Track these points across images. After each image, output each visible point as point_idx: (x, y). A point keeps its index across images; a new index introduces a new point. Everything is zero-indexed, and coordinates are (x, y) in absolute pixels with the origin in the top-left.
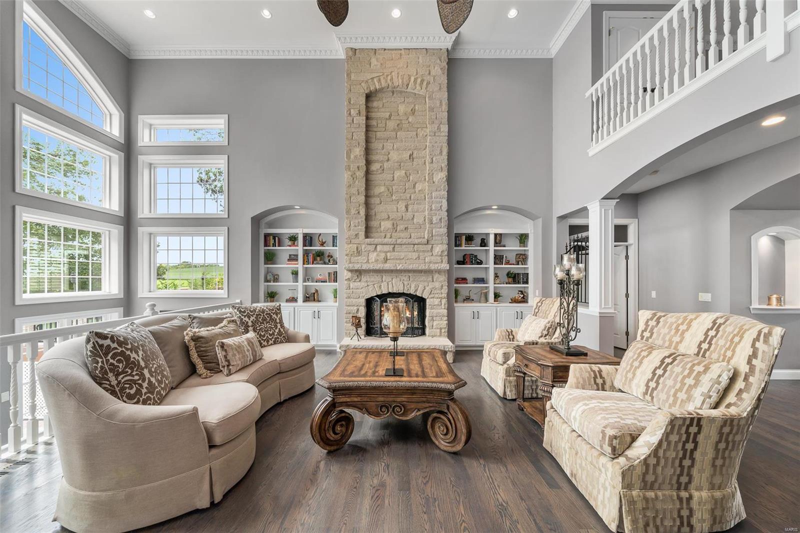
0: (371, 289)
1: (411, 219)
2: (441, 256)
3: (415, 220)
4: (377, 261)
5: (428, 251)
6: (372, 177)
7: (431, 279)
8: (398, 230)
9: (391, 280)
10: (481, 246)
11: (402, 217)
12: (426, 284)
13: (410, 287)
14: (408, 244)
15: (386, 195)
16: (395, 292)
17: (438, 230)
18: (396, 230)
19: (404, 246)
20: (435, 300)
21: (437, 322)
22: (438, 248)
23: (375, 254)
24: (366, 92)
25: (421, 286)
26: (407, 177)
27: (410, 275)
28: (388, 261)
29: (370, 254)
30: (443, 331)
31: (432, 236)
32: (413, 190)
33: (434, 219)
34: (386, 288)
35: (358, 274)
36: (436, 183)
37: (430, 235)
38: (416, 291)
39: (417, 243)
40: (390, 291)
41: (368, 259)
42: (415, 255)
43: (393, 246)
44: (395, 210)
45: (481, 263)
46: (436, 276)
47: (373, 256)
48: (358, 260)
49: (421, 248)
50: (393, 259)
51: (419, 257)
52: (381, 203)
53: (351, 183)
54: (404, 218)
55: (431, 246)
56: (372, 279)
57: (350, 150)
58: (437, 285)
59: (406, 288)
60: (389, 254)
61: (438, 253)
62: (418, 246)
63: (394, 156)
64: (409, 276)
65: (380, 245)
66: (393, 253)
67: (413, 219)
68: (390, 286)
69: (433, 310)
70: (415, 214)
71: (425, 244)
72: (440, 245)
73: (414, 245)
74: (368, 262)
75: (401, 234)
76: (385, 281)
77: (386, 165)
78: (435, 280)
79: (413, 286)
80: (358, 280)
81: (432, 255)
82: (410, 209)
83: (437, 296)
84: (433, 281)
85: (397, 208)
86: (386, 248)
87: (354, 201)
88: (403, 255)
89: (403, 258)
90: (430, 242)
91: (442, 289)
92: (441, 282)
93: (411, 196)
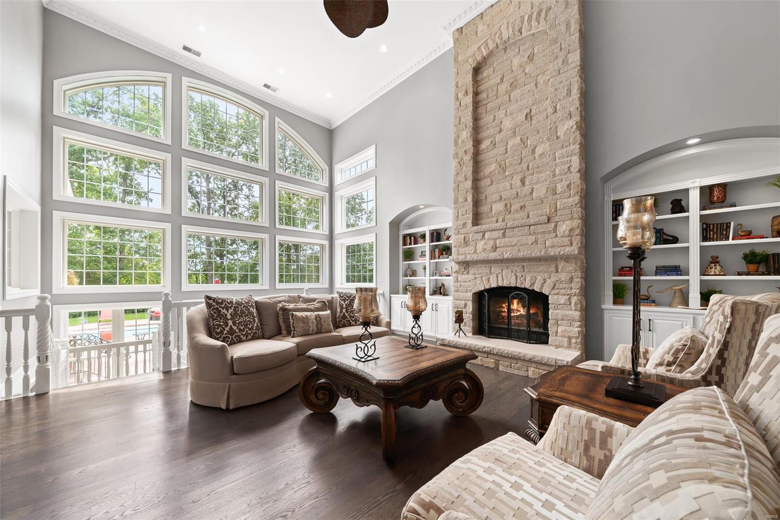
0: (479, 282)
1: (528, 194)
2: (569, 236)
3: (534, 194)
4: (484, 250)
5: (550, 232)
6: (481, 157)
7: (553, 269)
8: (512, 210)
9: (501, 271)
11: (517, 194)
12: (546, 276)
13: (525, 280)
14: (522, 226)
15: (497, 172)
16: (506, 285)
17: (565, 200)
18: (510, 212)
19: (517, 230)
20: (560, 297)
21: (564, 328)
22: (564, 226)
23: (483, 242)
24: (473, 67)
25: (539, 278)
26: (524, 143)
27: (525, 264)
28: (497, 249)
29: (478, 243)
30: (574, 341)
31: (556, 211)
32: (532, 157)
33: (559, 187)
34: (495, 281)
35: (465, 265)
36: (562, 137)
37: (553, 210)
38: (533, 284)
39: (533, 223)
40: (500, 284)
41: (476, 249)
42: (532, 239)
43: (502, 231)
44: (509, 187)
46: (561, 264)
47: (480, 245)
48: (465, 251)
49: (540, 228)
50: (503, 247)
51: (536, 242)
52: (492, 184)
53: (458, 170)
54: (519, 195)
55: (553, 224)
56: (480, 271)
57: (458, 136)
58: (563, 276)
59: (519, 281)
60: (498, 241)
61: (564, 232)
62: (536, 226)
63: (507, 124)
64: (524, 267)
65: (488, 232)
66: (503, 240)
67: (531, 193)
68: (500, 278)
69: (557, 311)
70: (535, 187)
71: (546, 223)
72: (569, 221)
73: (530, 226)
74: (475, 252)
75: (516, 214)
76: (494, 273)
77: (498, 138)
78: (560, 270)
79: (528, 279)
80: (465, 273)
81: (556, 236)
82: (527, 182)
83: (563, 291)
84: (557, 272)
85: (511, 185)
86: (496, 234)
87: (461, 189)
88: (515, 240)
89: (516, 244)
90: (553, 220)
91: (572, 282)
92: (570, 272)
93: (528, 166)
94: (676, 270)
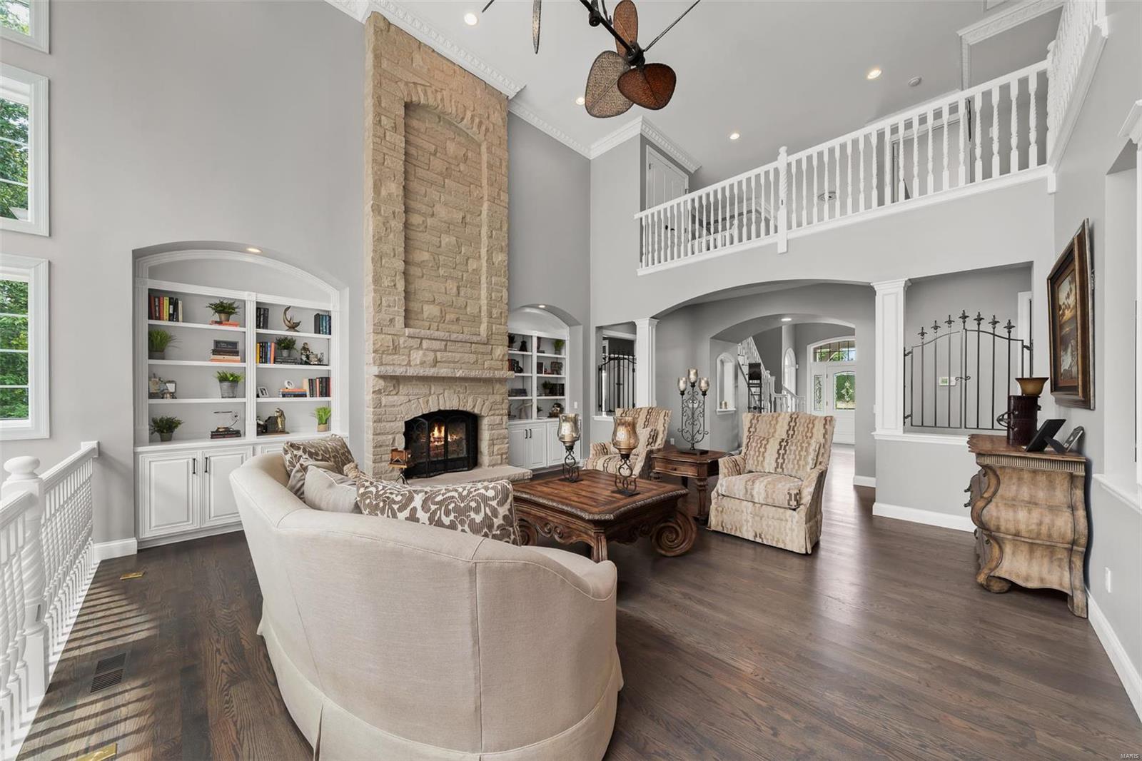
0: (414, 405)
1: (463, 306)
2: (501, 360)
3: (468, 309)
4: (422, 363)
5: (487, 354)
6: (412, 234)
7: (491, 391)
8: (447, 320)
9: (442, 392)
10: (520, 350)
11: (453, 302)
12: (485, 397)
13: (467, 402)
14: (465, 342)
15: (430, 265)
16: (448, 409)
17: (498, 326)
18: (445, 320)
19: (460, 344)
20: (496, 417)
21: (499, 447)
22: (499, 350)
23: (421, 352)
24: (406, 100)
25: (480, 400)
26: (459, 247)
27: (467, 384)
28: (438, 364)
29: (412, 352)
30: (504, 456)
31: (492, 334)
32: (466, 268)
33: (494, 311)
34: (436, 404)
35: (394, 382)
36: (496, 264)
37: (490, 333)
38: (475, 407)
39: (476, 341)
40: (442, 408)
41: (409, 360)
42: (473, 358)
43: (444, 343)
44: (444, 291)
45: (521, 371)
46: (497, 386)
47: (417, 356)
48: (393, 360)
49: (480, 348)
50: (445, 362)
51: (477, 361)
52: (423, 277)
53: (383, 235)
54: (454, 304)
55: (490, 347)
56: (416, 391)
57: (380, 180)
59: (461, 403)
60: (439, 354)
61: (499, 356)
62: (477, 345)
63: (441, 211)
64: (466, 387)
65: (427, 341)
66: (446, 354)
67: (466, 307)
68: (441, 402)
69: (493, 432)
70: (468, 301)
71: (484, 344)
72: (500, 347)
73: (470, 343)
74: (409, 364)
75: (450, 326)
76: (434, 393)
77: (430, 221)
78: (495, 392)
79: (470, 401)
80: (394, 392)
81: (492, 359)
82: (462, 293)
83: (497, 412)
84: (494, 394)
85: (446, 288)
86: (437, 345)
87: (387, 265)
88: (458, 356)
89: (458, 362)
90: (489, 341)
91: (503, 403)
92: (502, 394)
93: (462, 275)
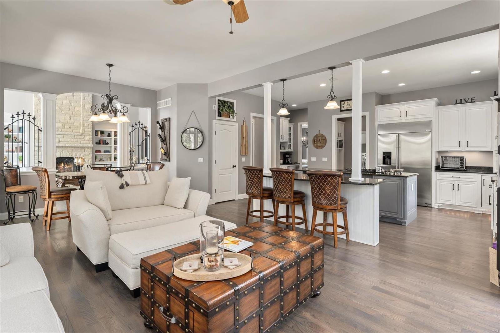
1: (72, 123)
2: (89, 141)
5: (82, 138)
7: (83, 151)
8: (65, 128)
9: (62, 151)
10: (108, 136)
11: (68, 122)
12: (81, 153)
13: (73, 154)
14: (72, 135)
16: (64, 156)
17: (87, 129)
18: (64, 128)
19: (69, 136)
25: (78, 154)
26: (71, 104)
27: (72, 149)
28: (60, 142)
31: (84, 132)
32: (74, 110)
33: (85, 124)
36: (87, 109)
37: (83, 132)
40: (62, 156)
42: (75, 140)
43: (63, 135)
44: (64, 118)
45: (108, 144)
46: (86, 149)
49: (79, 137)
50: (63, 141)
51: (77, 141)
53: (38, 103)
55: (83, 136)
58: (87, 153)
59: (70, 155)
60: (60, 139)
61: (87, 139)
62: (77, 136)
64: (72, 150)
66: (63, 139)
67: (74, 123)
68: (61, 153)
70: (75, 121)
71: (81, 135)
72: (88, 136)
73: (75, 135)
75: (67, 130)
76: (58, 152)
78: (85, 151)
79: (74, 154)
81: (84, 140)
82: (72, 119)
84: (85, 152)
85: (65, 118)
88: (69, 140)
89: (69, 141)
90: (83, 134)
91: (89, 155)
92: (89, 152)
93: (72, 113)
94: (108, 152)
